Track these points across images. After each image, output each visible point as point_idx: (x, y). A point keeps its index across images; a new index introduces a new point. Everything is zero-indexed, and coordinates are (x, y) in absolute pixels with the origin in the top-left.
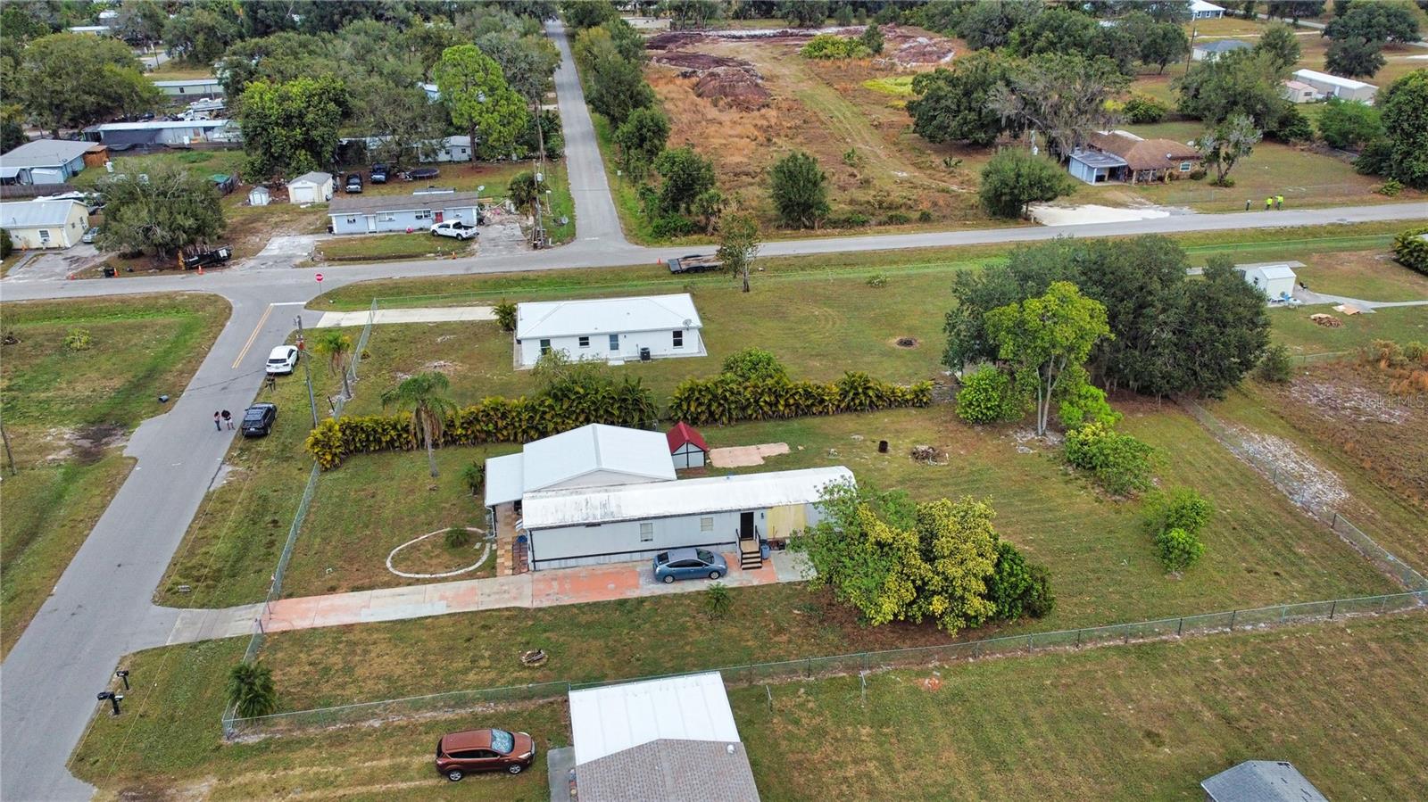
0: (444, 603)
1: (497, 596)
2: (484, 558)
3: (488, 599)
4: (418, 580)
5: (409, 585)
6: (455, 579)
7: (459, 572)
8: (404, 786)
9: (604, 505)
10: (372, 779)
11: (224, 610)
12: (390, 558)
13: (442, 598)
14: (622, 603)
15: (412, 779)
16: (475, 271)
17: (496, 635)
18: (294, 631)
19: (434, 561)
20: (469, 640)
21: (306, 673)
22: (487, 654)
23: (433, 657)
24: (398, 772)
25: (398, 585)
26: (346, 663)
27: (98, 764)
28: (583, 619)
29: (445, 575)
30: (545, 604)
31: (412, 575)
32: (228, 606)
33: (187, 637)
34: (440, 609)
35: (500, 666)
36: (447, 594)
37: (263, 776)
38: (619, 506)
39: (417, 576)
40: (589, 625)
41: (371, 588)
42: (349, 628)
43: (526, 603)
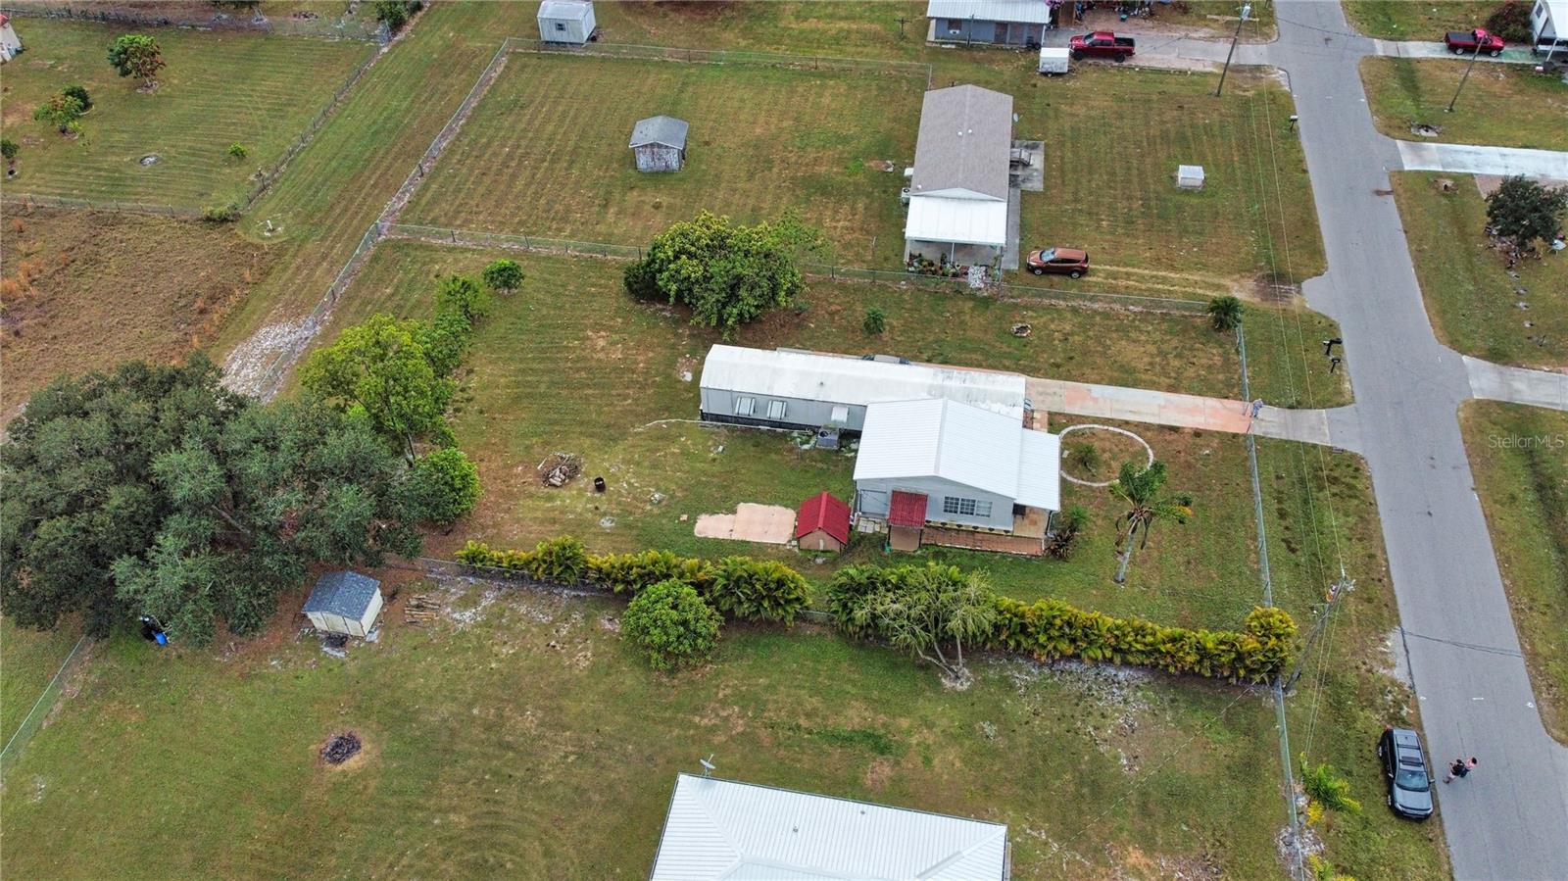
0: (1094, 395)
1: (1048, 391)
2: (1059, 437)
3: (1056, 389)
4: (1119, 426)
5: (1127, 423)
6: (1081, 419)
7: (1082, 426)
11: (1292, 438)
12: (1151, 460)
13: (1095, 400)
17: (1050, 357)
18: (1218, 398)
19: (1107, 444)
20: (1071, 358)
22: (1057, 342)
23: (1099, 349)
25: (1138, 425)
28: (981, 357)
29: (1096, 426)
31: (1126, 433)
32: (1289, 442)
34: (1098, 390)
35: (1047, 331)
36: (1091, 403)
39: (1121, 431)
40: (974, 351)
41: (1162, 427)
42: (1172, 389)
43: (1026, 378)
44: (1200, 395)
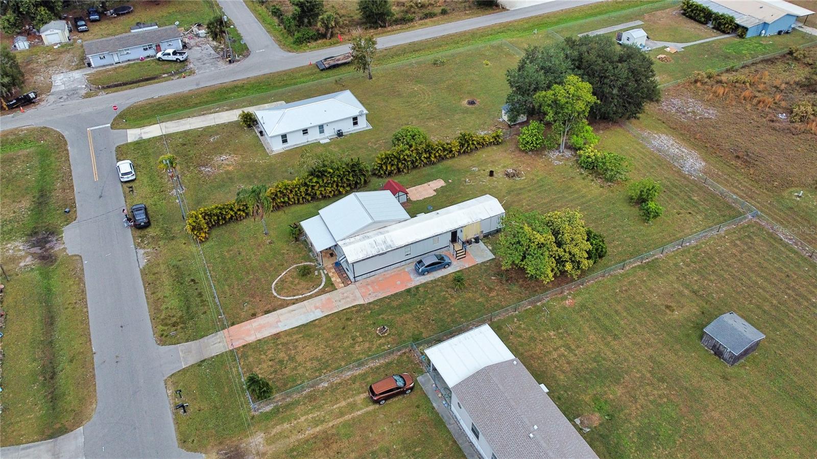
0: (318, 310)
1: (344, 301)
2: (324, 280)
3: (339, 303)
4: (297, 300)
5: (294, 304)
6: (317, 295)
7: (316, 291)
8: (359, 413)
9: (385, 242)
10: (342, 414)
11: (201, 340)
12: (273, 290)
13: (316, 308)
14: (409, 291)
15: (361, 409)
16: (203, 85)
17: (356, 322)
18: (249, 344)
19: (298, 287)
20: (344, 328)
21: (271, 366)
22: (358, 334)
23: (331, 342)
24: (353, 407)
25: (288, 305)
26: (289, 355)
27: (195, 442)
28: (395, 304)
29: (309, 294)
30: (371, 300)
31: (292, 298)
32: (202, 337)
33: (192, 360)
34: (318, 314)
35: (368, 339)
36: (317, 305)
37: (286, 426)
38: (392, 241)
39: (295, 298)
40: (399, 307)
41: (274, 310)
42: (277, 336)
43: (361, 302)
44: (259, 340)
